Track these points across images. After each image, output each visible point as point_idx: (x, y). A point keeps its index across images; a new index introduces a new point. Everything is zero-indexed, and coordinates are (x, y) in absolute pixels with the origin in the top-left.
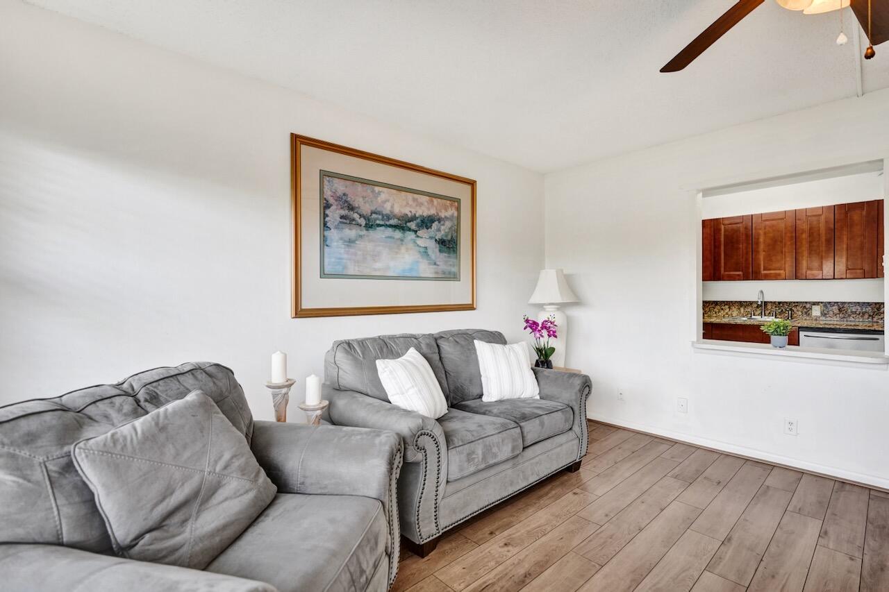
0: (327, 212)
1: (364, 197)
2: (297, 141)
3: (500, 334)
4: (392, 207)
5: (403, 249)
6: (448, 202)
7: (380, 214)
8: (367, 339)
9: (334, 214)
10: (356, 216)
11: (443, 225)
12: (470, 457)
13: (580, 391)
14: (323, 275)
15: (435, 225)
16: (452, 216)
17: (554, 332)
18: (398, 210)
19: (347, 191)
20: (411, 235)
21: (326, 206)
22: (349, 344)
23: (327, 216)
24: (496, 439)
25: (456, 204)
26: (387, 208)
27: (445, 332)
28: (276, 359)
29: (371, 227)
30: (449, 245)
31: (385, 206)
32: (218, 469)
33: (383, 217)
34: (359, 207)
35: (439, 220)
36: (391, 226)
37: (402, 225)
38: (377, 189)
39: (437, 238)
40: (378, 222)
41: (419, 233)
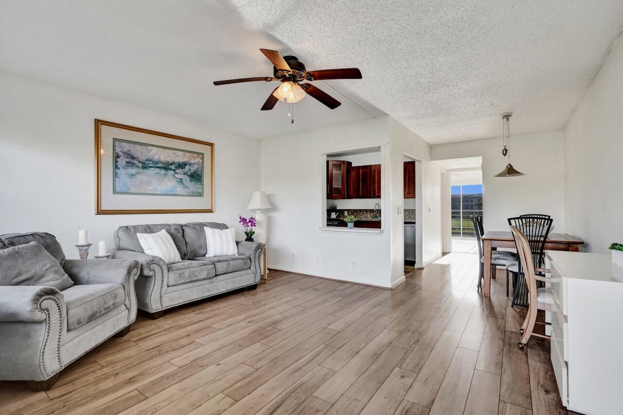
0: (118, 160)
1: (141, 152)
2: (98, 123)
3: (224, 225)
4: (159, 157)
5: (166, 179)
6: (196, 155)
7: (151, 161)
8: (138, 225)
9: (122, 161)
10: (136, 162)
11: (193, 167)
12: (181, 276)
13: (255, 250)
14: (115, 192)
15: (187, 167)
16: (199, 162)
17: (254, 224)
18: (162, 159)
19: (130, 149)
20: (172, 172)
21: (116, 157)
22: (127, 227)
23: (118, 162)
24: (197, 268)
25: (201, 156)
26: (156, 158)
27: (189, 223)
28: (81, 233)
29: (146, 168)
30: (196, 177)
31: (155, 157)
32: (43, 269)
33: (153, 162)
34: (138, 158)
35: (190, 164)
36: (158, 167)
37: (167, 167)
38: (149, 148)
39: (188, 174)
40: (150, 165)
41: (177, 171)
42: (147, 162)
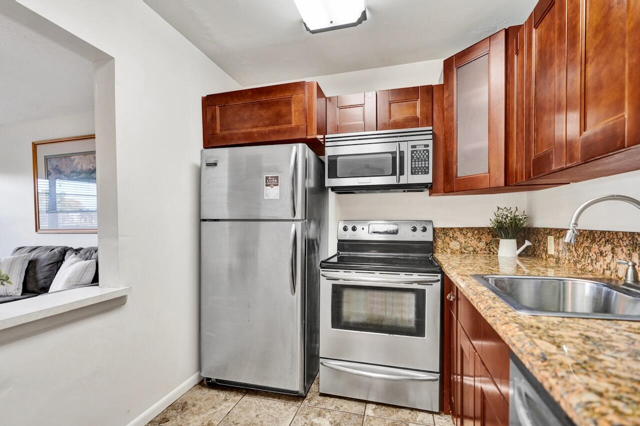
1: (66, 165)
2: (34, 145)
4: (82, 166)
10: (63, 177)
34: (64, 171)
42: (72, 174)
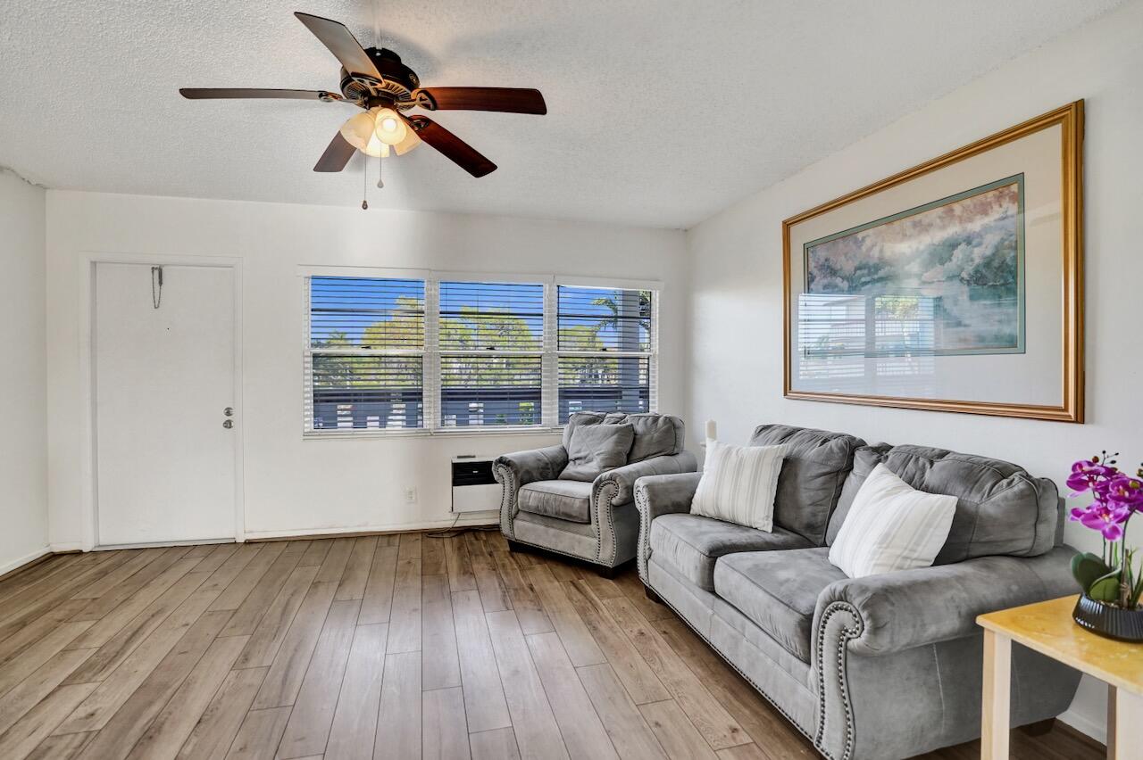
1: (846, 255)
2: (786, 227)
7: (865, 268)
9: (817, 287)
10: (838, 281)
11: (979, 245)
19: (828, 255)
21: (809, 281)
26: (876, 256)
31: (872, 253)
33: (871, 270)
34: (841, 271)
38: (860, 236)
39: (964, 275)
40: (863, 280)
42: (859, 272)
